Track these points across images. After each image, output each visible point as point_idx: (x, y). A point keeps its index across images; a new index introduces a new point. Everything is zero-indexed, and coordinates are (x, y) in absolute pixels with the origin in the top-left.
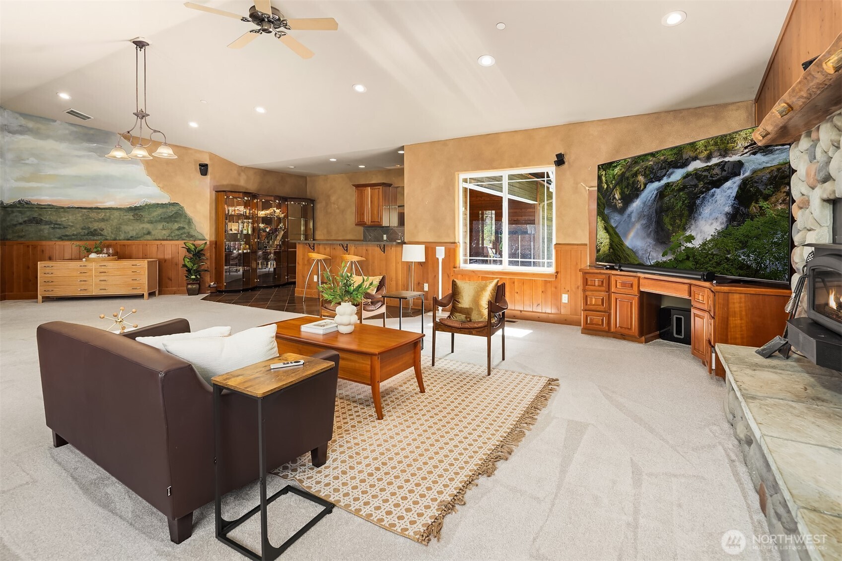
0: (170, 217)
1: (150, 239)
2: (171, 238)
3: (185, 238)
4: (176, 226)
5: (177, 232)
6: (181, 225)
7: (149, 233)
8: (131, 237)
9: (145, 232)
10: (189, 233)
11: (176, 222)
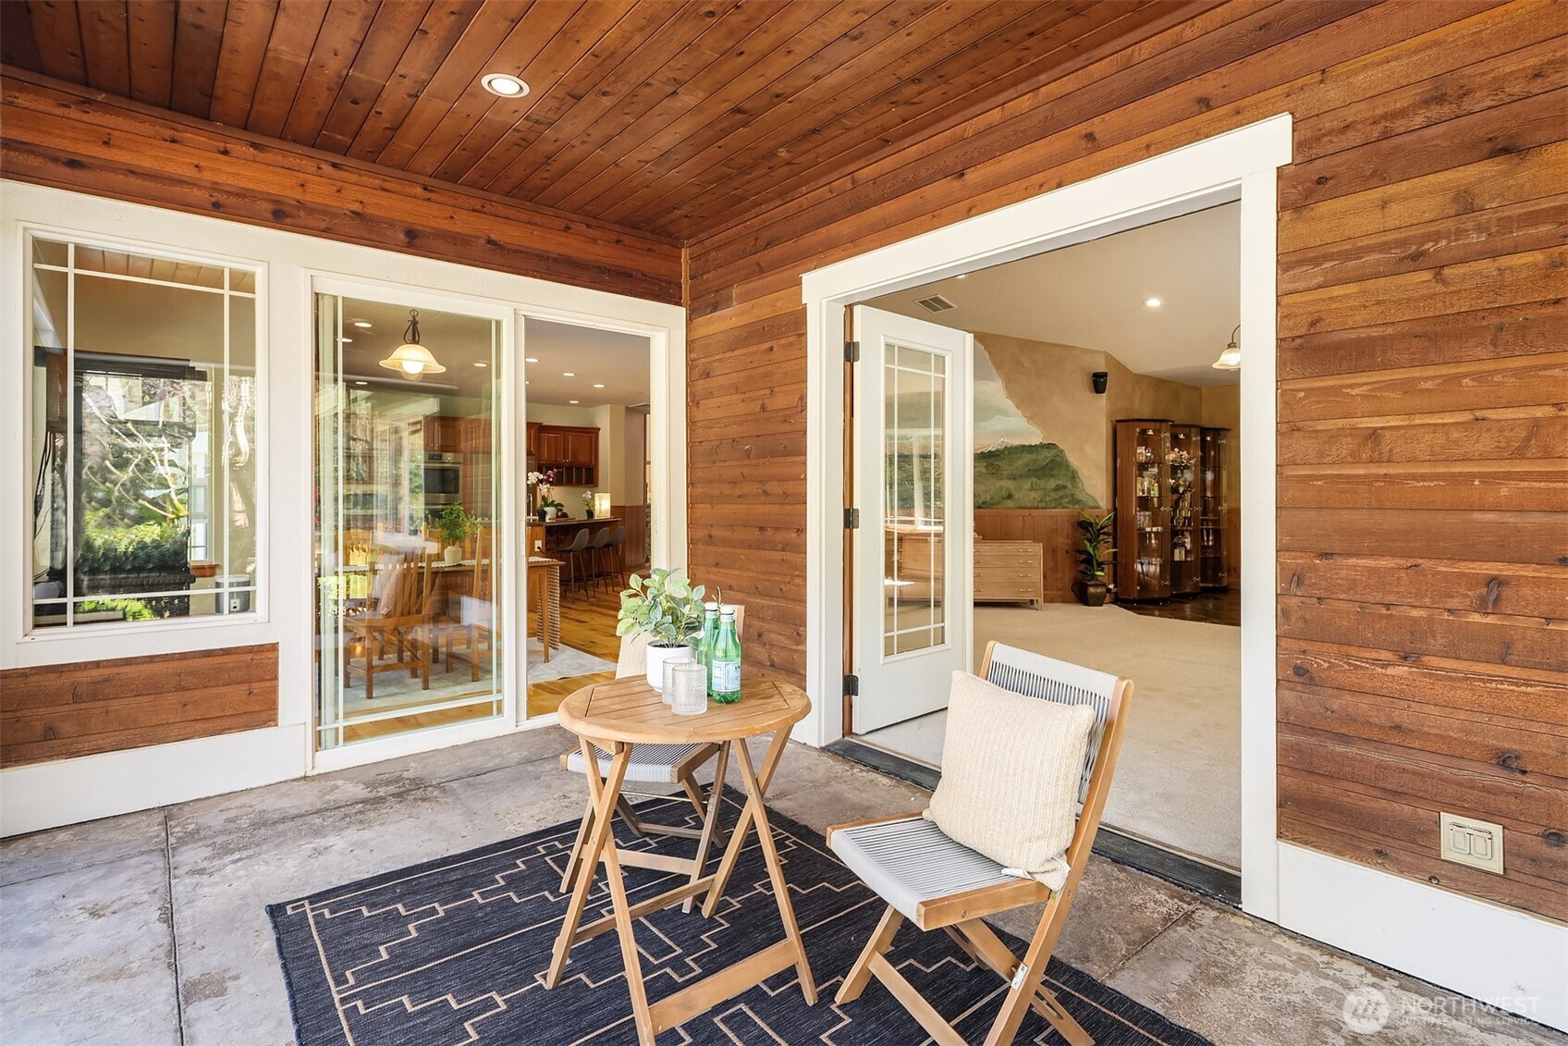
0: (1043, 468)
1: (1011, 506)
2: (1044, 505)
3: (1066, 505)
4: (1052, 483)
5: (1053, 495)
6: (1061, 482)
7: (1010, 496)
8: (984, 503)
9: (1005, 495)
10: (1072, 495)
11: (1052, 476)
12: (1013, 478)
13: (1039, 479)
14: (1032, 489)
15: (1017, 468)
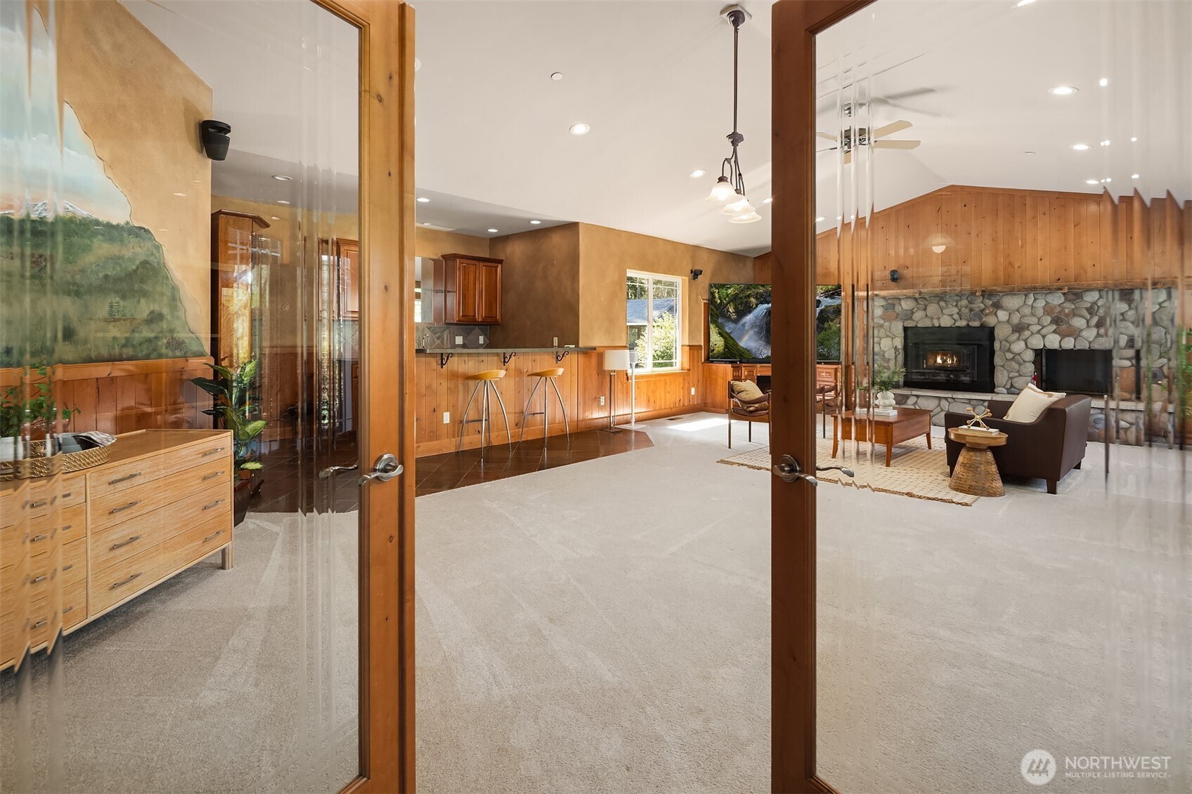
0: (129, 276)
2: (131, 352)
3: (164, 351)
4: (145, 308)
5: (147, 332)
6: (156, 307)
10: (171, 331)
11: (145, 294)
12: (75, 291)
13: (124, 297)
14: (112, 319)
15: (83, 271)
